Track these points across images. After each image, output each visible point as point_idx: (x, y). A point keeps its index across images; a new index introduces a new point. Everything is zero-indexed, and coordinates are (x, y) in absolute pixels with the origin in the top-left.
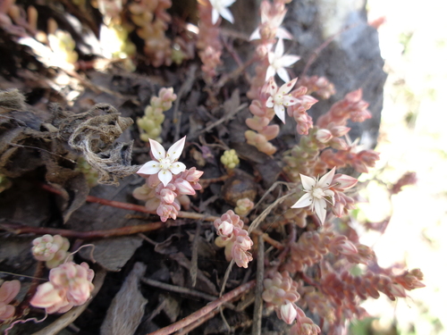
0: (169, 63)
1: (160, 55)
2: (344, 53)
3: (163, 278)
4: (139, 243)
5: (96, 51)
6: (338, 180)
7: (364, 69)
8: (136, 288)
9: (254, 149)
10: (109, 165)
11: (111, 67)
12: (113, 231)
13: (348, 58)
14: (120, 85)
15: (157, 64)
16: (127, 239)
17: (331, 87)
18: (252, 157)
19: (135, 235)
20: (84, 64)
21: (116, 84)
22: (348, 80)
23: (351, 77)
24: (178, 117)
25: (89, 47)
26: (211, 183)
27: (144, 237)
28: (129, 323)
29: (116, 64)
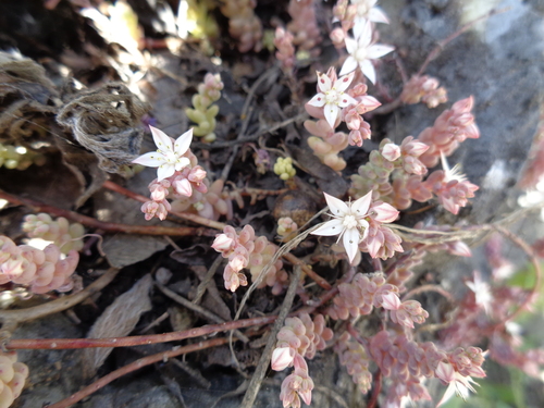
0: (258, 48)
1: (246, 38)
2: (486, 48)
3: (181, 290)
4: (162, 246)
5: (170, 29)
6: (376, 209)
7: (513, 73)
8: (146, 293)
9: (317, 160)
10: (107, 149)
11: (184, 48)
12: (137, 229)
13: (491, 57)
14: (189, 69)
15: (244, 48)
16: (151, 239)
17: (443, 92)
18: (313, 170)
19: (160, 237)
20: (151, 42)
21: (184, 67)
22: (486, 87)
23: (490, 82)
24: (247, 113)
25: (162, 23)
26: (268, 195)
27: (170, 241)
28: (121, 326)
29: (191, 44)
